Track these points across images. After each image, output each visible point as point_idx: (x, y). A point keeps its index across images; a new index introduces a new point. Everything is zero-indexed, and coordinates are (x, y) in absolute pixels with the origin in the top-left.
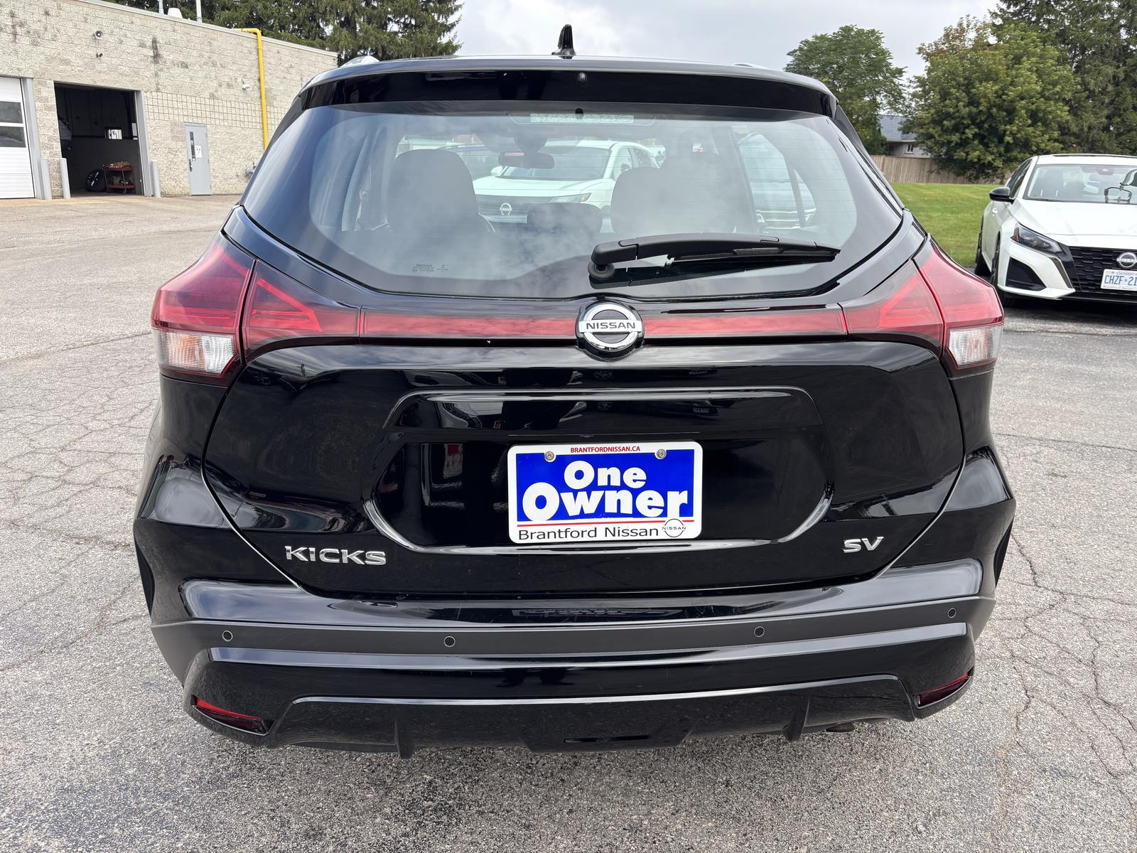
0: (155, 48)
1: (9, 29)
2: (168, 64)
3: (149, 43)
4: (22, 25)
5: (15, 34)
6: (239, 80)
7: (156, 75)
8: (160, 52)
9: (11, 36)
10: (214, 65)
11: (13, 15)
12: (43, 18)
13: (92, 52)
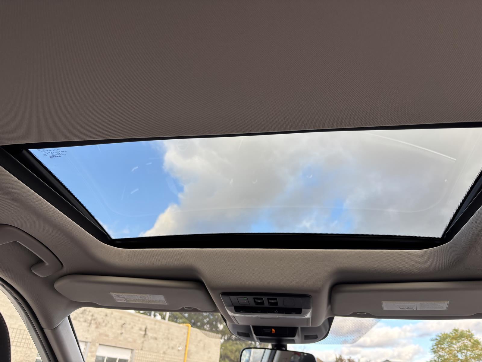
0: (145, 331)
1: (89, 321)
2: (150, 338)
3: (144, 329)
4: (95, 320)
5: (90, 323)
6: (178, 346)
7: (143, 343)
8: (147, 332)
9: (88, 325)
10: (168, 339)
11: (92, 316)
12: (104, 318)
13: (119, 332)
